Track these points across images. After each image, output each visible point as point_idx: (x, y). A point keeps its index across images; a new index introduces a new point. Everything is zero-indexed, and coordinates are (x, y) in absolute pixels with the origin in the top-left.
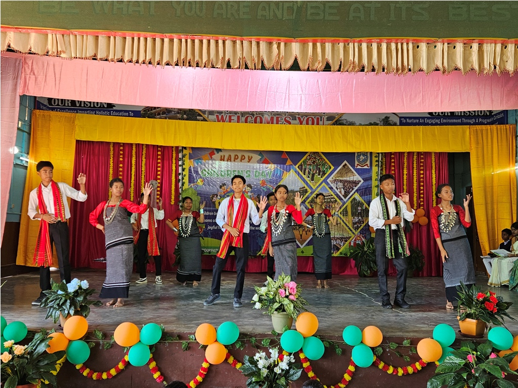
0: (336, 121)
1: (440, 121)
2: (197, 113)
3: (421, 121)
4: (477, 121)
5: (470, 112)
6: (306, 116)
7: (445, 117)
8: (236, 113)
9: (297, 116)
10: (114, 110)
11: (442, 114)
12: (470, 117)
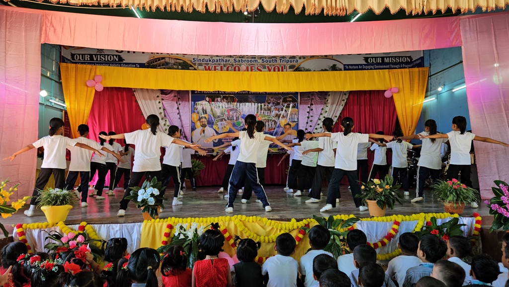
0: (296, 69)
1: (374, 67)
2: (189, 64)
3: (360, 67)
4: (401, 66)
5: (395, 60)
6: (274, 65)
7: (378, 64)
8: (219, 64)
9: (267, 66)
10: (124, 63)
11: (375, 61)
12: (396, 63)
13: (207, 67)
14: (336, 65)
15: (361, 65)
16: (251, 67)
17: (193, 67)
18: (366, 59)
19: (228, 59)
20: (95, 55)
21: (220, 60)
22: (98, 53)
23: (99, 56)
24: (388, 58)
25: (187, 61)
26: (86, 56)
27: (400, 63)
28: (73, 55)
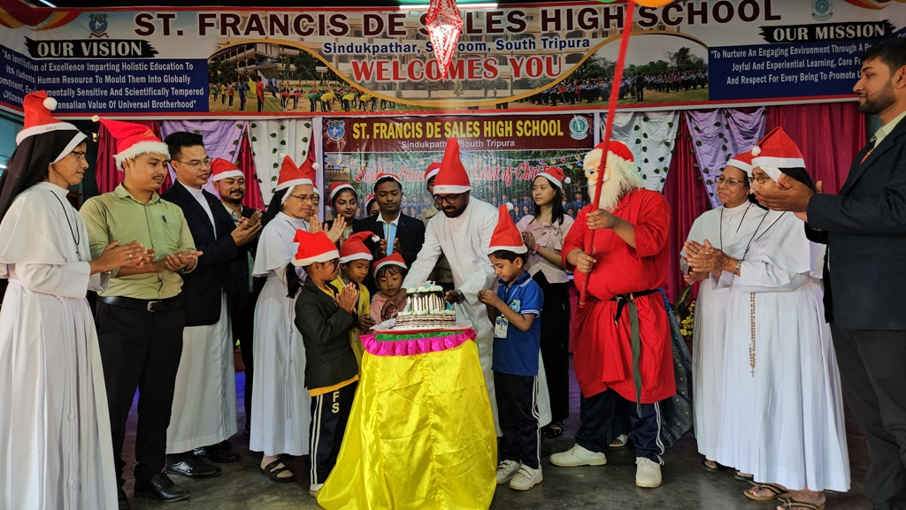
0: (584, 64)
1: (789, 52)
2: (316, 59)
3: (750, 54)
4: (861, 49)
5: (846, 32)
6: (527, 56)
7: (798, 43)
8: (390, 58)
9: (509, 57)
10: (155, 61)
11: (792, 36)
12: (846, 41)
13: (360, 65)
14: (687, 50)
15: (755, 47)
16: (471, 63)
17: (325, 65)
18: (768, 32)
19: (411, 42)
20: (87, 42)
21: (391, 46)
22: (94, 38)
23: (95, 44)
24: (825, 29)
25: (310, 52)
26: (65, 44)
27: (856, 40)
28: (32, 45)
